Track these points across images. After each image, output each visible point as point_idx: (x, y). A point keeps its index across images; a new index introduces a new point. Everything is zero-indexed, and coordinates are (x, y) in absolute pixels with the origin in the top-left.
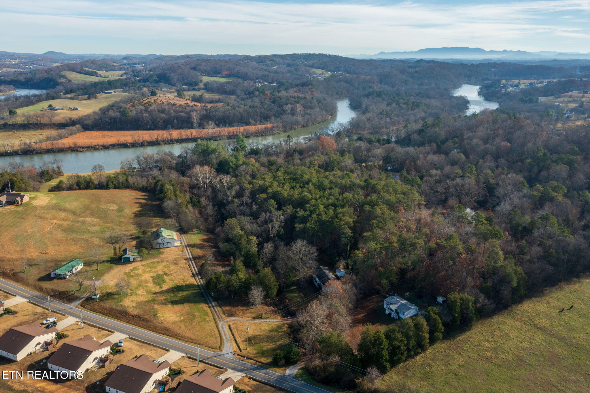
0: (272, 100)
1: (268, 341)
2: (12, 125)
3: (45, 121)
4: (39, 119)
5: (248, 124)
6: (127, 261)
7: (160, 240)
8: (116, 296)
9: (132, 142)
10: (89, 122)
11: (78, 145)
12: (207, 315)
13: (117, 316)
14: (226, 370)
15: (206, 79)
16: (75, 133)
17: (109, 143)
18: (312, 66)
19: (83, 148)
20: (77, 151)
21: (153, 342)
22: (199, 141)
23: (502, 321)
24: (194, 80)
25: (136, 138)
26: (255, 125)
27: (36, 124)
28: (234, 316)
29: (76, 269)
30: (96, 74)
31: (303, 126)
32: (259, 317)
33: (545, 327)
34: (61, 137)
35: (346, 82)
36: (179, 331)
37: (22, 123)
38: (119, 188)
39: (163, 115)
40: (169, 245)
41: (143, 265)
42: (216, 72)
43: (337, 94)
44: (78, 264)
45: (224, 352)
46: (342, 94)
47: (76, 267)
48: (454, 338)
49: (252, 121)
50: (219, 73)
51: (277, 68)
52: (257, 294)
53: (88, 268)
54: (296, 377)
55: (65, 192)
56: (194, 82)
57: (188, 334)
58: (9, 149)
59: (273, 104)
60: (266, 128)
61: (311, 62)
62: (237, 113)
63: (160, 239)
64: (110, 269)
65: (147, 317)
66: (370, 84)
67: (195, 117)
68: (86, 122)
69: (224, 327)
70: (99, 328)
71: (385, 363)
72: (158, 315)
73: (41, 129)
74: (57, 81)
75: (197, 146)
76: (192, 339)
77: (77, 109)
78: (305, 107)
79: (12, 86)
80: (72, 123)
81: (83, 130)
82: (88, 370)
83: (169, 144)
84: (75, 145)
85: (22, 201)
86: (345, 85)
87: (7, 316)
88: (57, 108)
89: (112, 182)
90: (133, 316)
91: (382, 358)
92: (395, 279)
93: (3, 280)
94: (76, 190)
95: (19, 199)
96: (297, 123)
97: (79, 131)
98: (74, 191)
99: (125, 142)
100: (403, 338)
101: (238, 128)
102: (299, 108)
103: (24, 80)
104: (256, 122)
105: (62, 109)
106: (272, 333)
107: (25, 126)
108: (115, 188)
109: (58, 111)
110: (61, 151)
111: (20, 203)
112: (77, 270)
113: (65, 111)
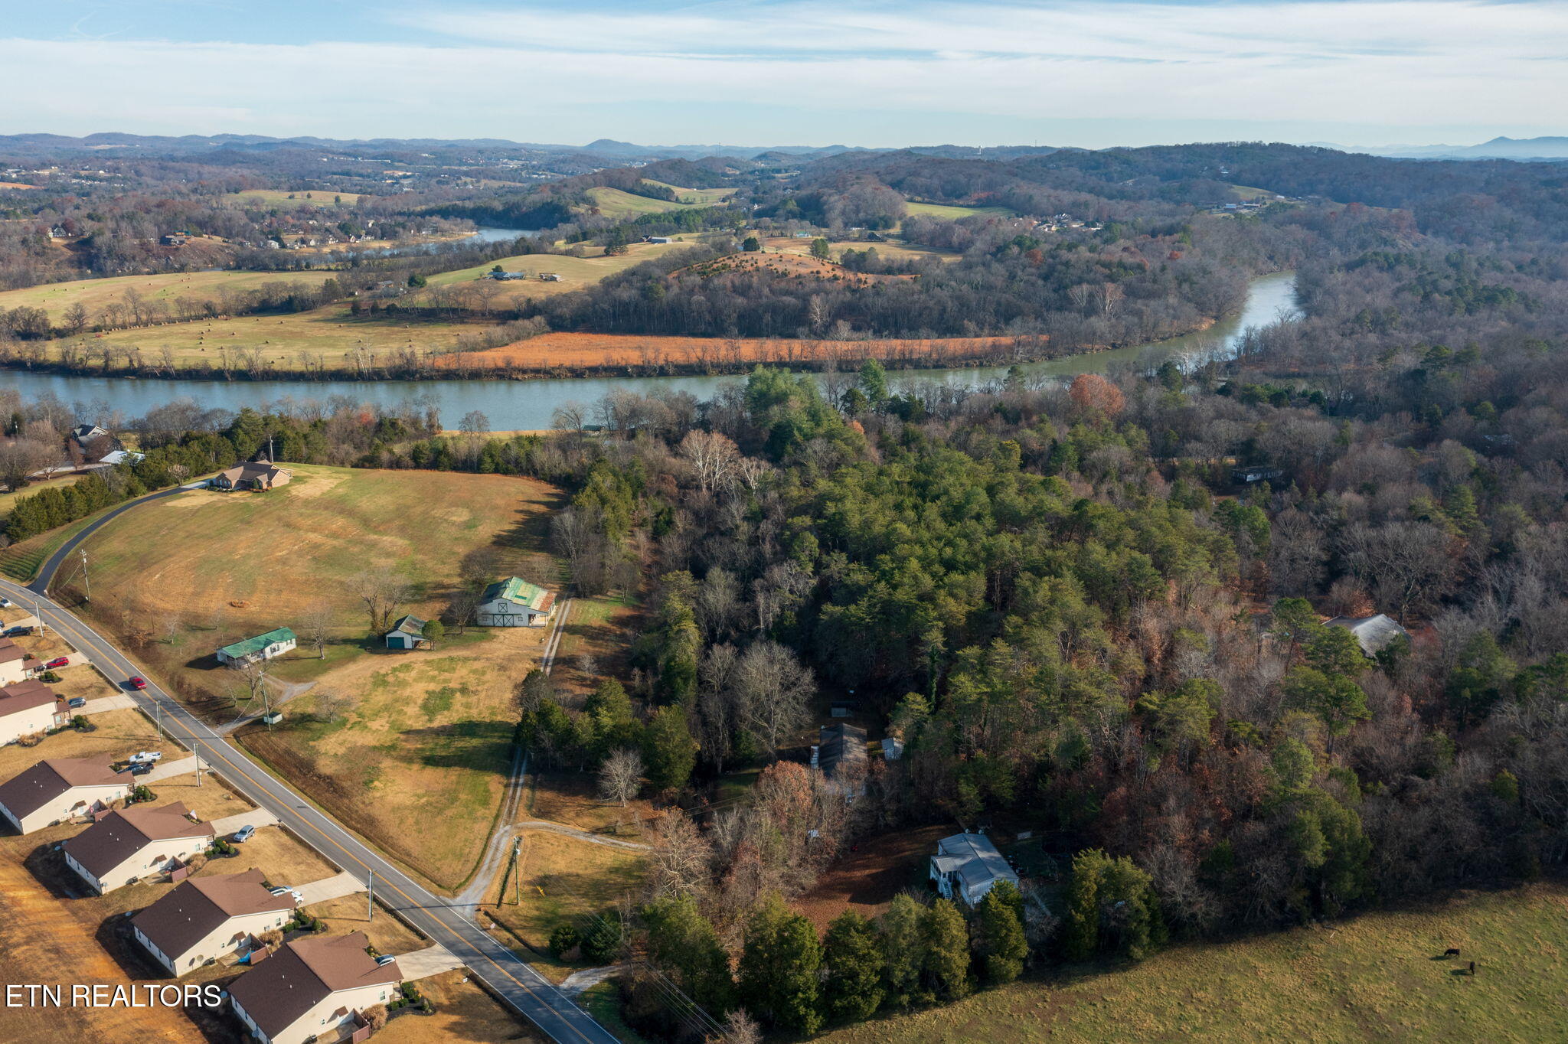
0: (1044, 269)
1: (585, 895)
2: (405, 311)
3: (474, 303)
4: (461, 299)
5: (956, 331)
6: (398, 647)
7: (493, 607)
8: (316, 726)
9: (640, 363)
10: (565, 311)
11: (516, 363)
12: (485, 803)
13: (289, 773)
14: (430, 944)
15: (915, 210)
16: (528, 336)
17: (587, 364)
18: (1235, 180)
19: (524, 372)
20: (510, 378)
21: (320, 845)
22: (759, 370)
23: (1246, 962)
24: (882, 213)
25: (650, 354)
26: (977, 336)
27: (454, 311)
28: (551, 819)
29: (273, 650)
30: (665, 195)
31: (1114, 346)
32: (609, 831)
33: (1371, 1009)
34: (490, 344)
35: (1309, 224)
36: (393, 831)
37: (427, 306)
38: (506, 472)
39: (740, 300)
40: (517, 622)
41: (426, 662)
42: (951, 195)
43: (1271, 258)
44: (282, 639)
45: (459, 900)
46: (1287, 259)
47: (274, 645)
48: (1066, 984)
49: (971, 326)
50: (959, 197)
51: (1135, 184)
52: (621, 770)
53: (303, 652)
54: (579, 998)
55: (382, 471)
56: (881, 219)
57: (409, 842)
58: (365, 365)
59: (1040, 282)
60: (994, 346)
61: (1235, 167)
62: (931, 303)
63: (495, 602)
64: (352, 658)
65: (346, 784)
66: (1385, 233)
67: (818, 307)
68: (559, 311)
69: (504, 840)
70: (236, 793)
71: (802, 1010)
72: (376, 783)
73: (462, 322)
74: (567, 212)
75: (752, 381)
76: (409, 855)
77: (554, 279)
78: (1131, 292)
79: (471, 223)
80: (530, 310)
81: (548, 328)
82: (135, 880)
83: (730, 373)
84: (508, 363)
85: (269, 484)
86: (1300, 233)
87: (72, 732)
88: (509, 275)
89: (492, 456)
90: (319, 777)
91: (795, 992)
92: (1005, 788)
93: (120, 652)
94: (407, 468)
95: (263, 478)
96: (1092, 337)
97: (539, 332)
98: (403, 472)
99: (623, 363)
100: (873, 952)
101: (918, 341)
102: (1113, 294)
103: (500, 208)
104: (982, 329)
105: (521, 278)
106: (612, 876)
107: (430, 316)
108: (496, 471)
109: (512, 281)
110: (476, 375)
111: (265, 486)
112: (277, 654)
113: (525, 282)
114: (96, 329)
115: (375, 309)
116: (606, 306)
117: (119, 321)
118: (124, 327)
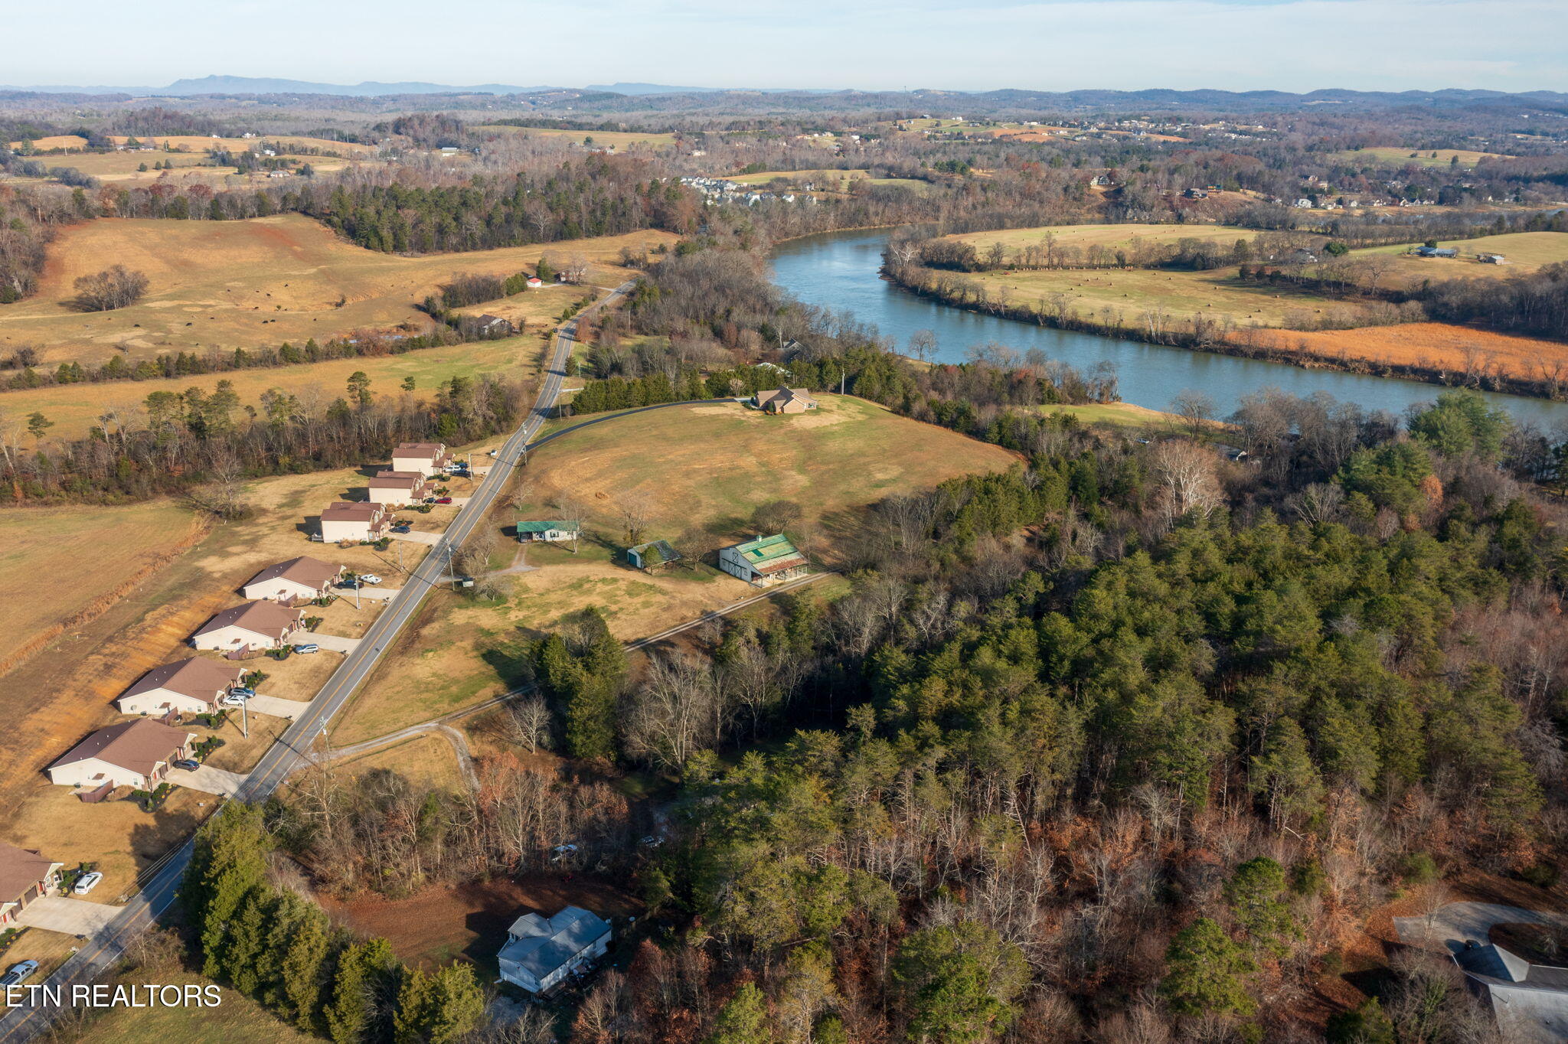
2: (1291, 280)
3: (1364, 280)
7: (729, 554)
9: (1462, 370)
10: (1454, 299)
12: (456, 702)
13: (414, 623)
14: (246, 773)
17: (1396, 362)
19: (1317, 359)
20: (1297, 364)
21: (336, 679)
27: (1337, 284)
29: (553, 536)
34: (1326, 325)
36: (379, 690)
37: (1314, 276)
40: (743, 576)
41: (631, 581)
44: (565, 529)
45: (314, 755)
53: (570, 544)
57: (371, 702)
58: (1153, 327)
64: (592, 560)
65: (418, 646)
69: (414, 732)
70: (371, 623)
72: (431, 654)
76: (354, 712)
77: (1492, 261)
81: (1424, 317)
85: (783, 409)
89: (1000, 427)
90: (417, 634)
93: (488, 507)
94: (930, 422)
99: (1440, 367)
105: (1450, 256)
109: (1437, 259)
112: (555, 539)
113: (1450, 261)
114: (1011, 267)
115: (1260, 275)
116: (1505, 298)
117: (1032, 262)
118: (1034, 268)
